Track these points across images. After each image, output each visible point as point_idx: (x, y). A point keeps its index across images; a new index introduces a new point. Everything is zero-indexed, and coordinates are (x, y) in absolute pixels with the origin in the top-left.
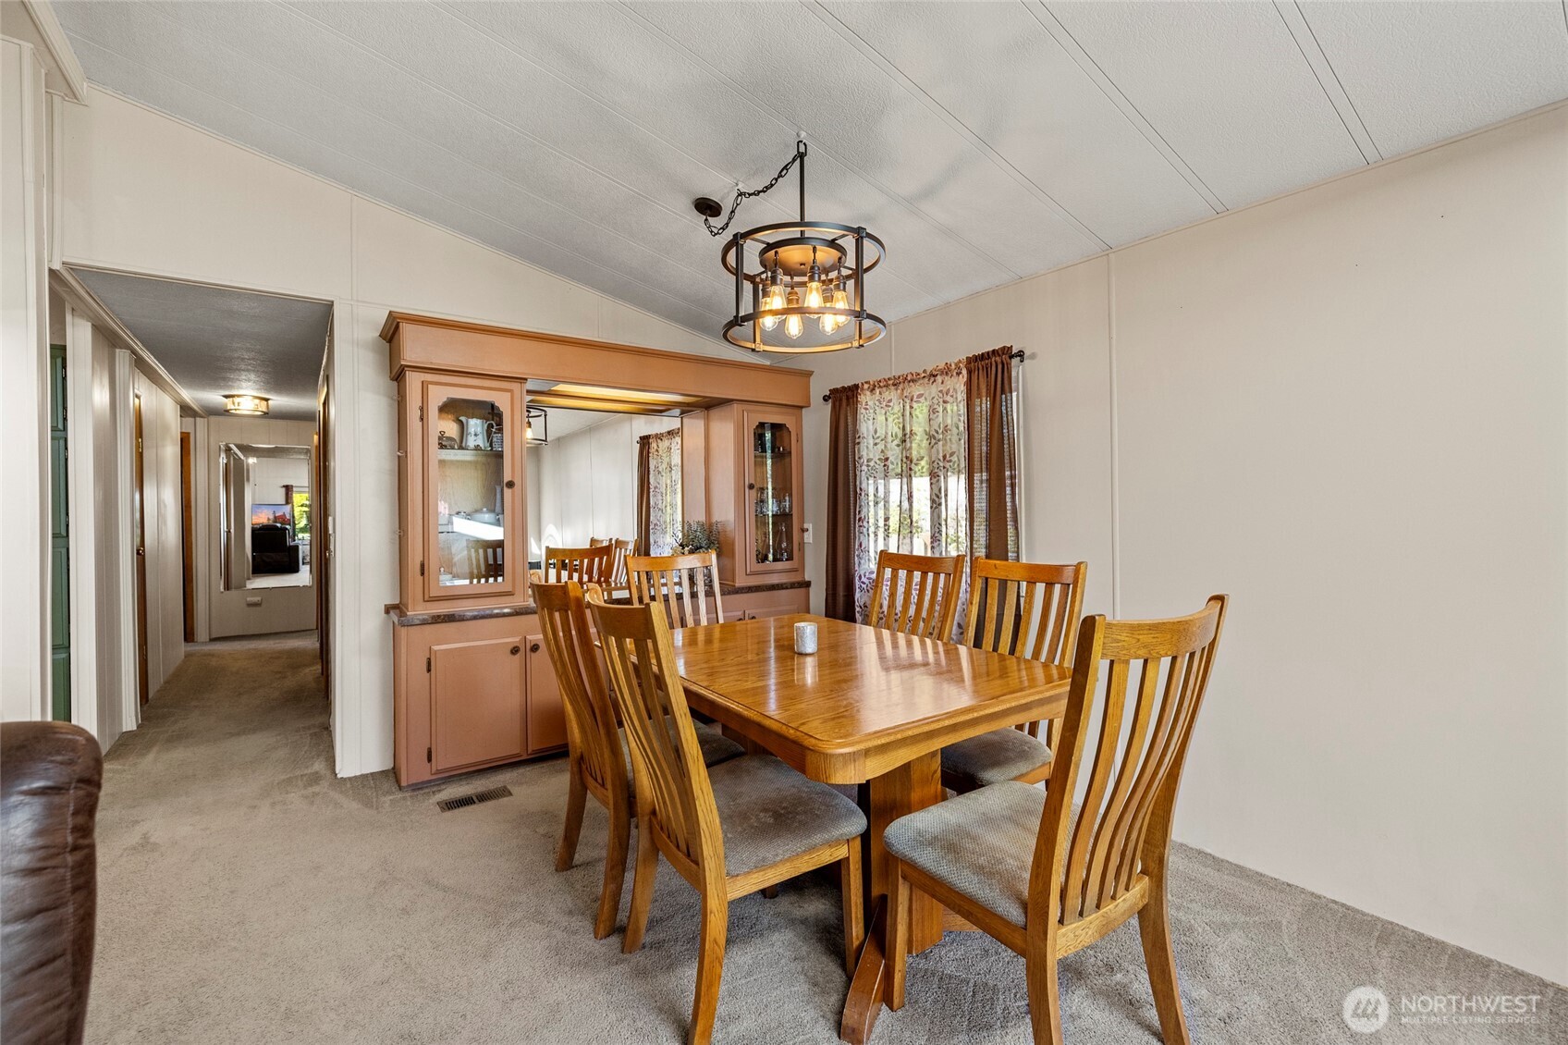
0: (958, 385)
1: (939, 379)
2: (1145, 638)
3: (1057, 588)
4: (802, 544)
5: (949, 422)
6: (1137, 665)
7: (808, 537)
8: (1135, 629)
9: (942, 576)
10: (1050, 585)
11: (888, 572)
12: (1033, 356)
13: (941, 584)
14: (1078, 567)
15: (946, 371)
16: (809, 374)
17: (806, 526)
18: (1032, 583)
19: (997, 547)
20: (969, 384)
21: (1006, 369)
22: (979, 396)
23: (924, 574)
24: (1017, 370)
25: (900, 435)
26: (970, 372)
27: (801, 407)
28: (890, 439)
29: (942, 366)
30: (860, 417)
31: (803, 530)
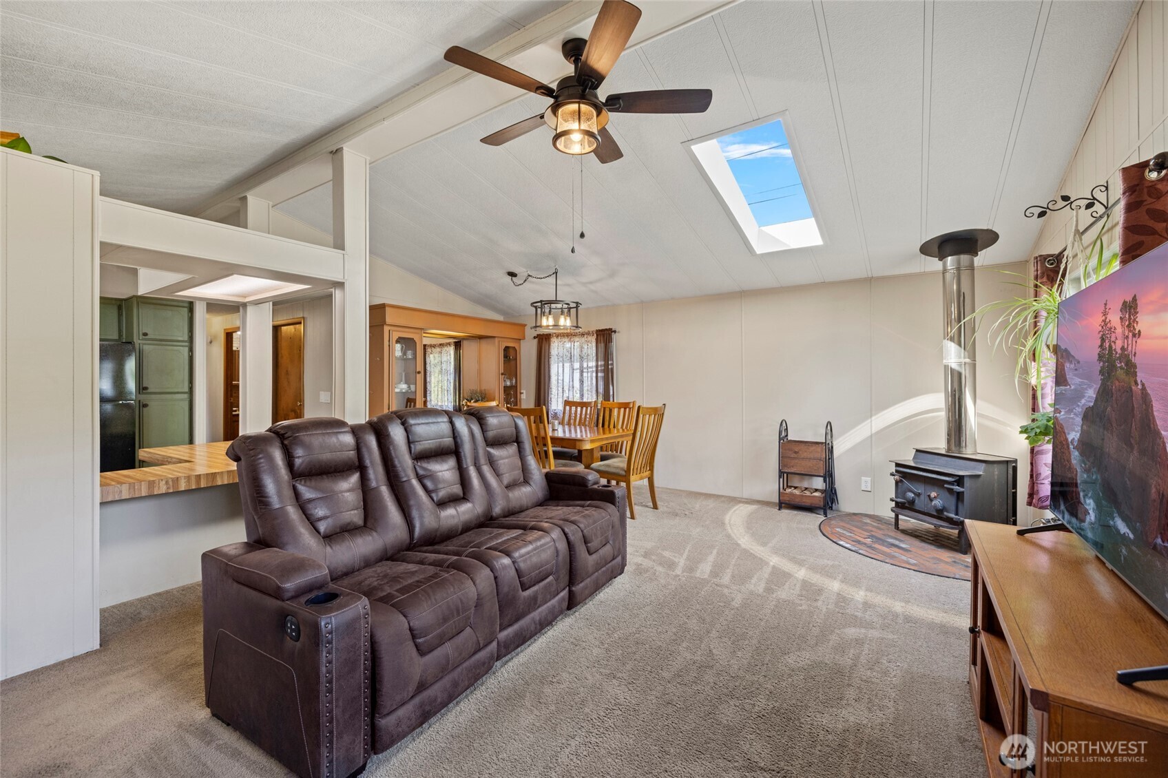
0: (593, 339)
1: (586, 336)
2: (650, 410)
3: (628, 409)
4: (520, 399)
5: (589, 352)
6: (648, 416)
7: (523, 396)
8: (647, 408)
9: (589, 408)
10: (625, 409)
11: (568, 408)
12: (619, 332)
13: (589, 412)
14: (634, 402)
15: (588, 334)
16: (526, 325)
17: (522, 391)
18: (619, 408)
19: (607, 396)
20: (597, 340)
21: (610, 336)
22: (600, 343)
23: (582, 408)
24: (614, 336)
25: (569, 356)
26: (597, 335)
27: (520, 340)
28: (565, 357)
29: (586, 331)
30: (552, 347)
31: (521, 393)
